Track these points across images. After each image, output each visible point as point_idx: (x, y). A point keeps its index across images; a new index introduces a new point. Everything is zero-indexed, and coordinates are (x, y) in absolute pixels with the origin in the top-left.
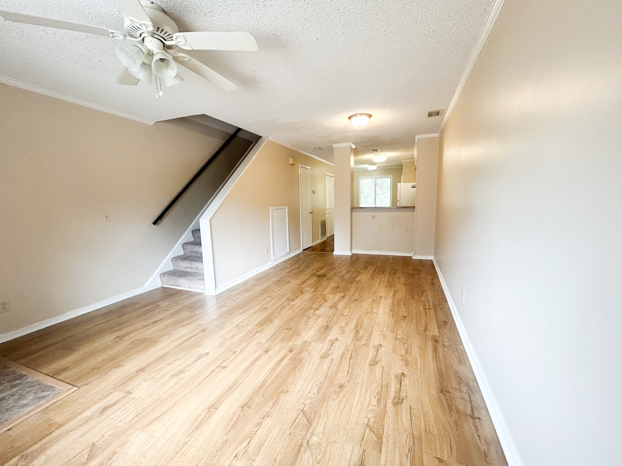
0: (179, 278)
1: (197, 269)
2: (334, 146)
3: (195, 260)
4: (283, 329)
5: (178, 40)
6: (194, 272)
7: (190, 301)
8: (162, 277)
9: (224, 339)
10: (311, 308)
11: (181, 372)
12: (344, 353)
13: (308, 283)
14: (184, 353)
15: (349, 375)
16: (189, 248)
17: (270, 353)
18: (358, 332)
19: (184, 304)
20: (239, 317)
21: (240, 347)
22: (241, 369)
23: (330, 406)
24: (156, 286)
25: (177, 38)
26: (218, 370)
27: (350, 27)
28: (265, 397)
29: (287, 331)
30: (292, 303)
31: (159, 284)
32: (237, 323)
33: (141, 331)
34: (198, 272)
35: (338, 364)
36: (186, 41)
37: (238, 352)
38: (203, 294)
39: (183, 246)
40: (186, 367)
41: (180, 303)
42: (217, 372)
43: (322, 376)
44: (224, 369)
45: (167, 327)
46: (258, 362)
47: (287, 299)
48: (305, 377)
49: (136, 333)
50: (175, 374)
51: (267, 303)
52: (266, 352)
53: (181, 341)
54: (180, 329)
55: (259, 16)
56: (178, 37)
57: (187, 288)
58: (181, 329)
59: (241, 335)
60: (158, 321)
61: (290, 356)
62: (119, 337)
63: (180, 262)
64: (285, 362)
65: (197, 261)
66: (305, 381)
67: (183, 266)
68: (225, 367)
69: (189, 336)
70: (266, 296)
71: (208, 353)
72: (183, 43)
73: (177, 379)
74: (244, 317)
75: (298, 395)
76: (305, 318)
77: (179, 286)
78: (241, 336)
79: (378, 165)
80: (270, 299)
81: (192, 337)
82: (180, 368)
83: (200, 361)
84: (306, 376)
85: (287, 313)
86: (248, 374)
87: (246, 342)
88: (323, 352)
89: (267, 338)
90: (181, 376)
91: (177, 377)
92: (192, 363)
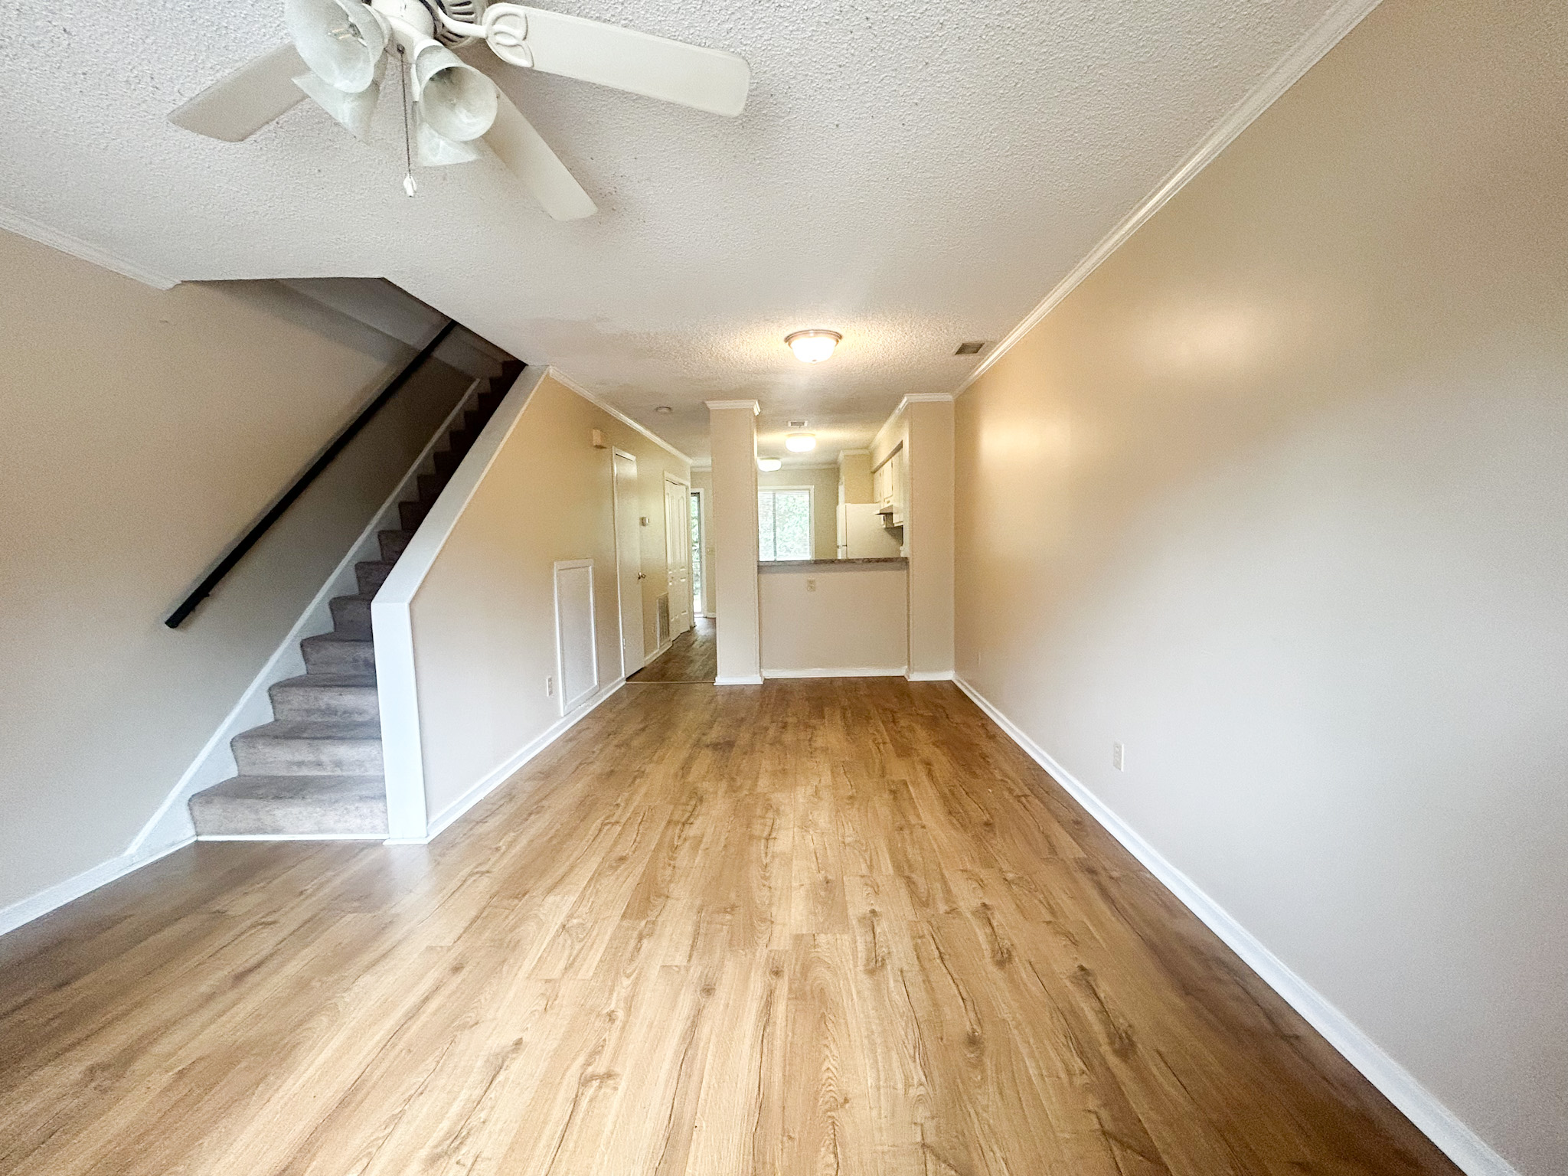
0: (274, 804)
1: (338, 764)
2: (711, 405)
3: (328, 738)
4: (713, 913)
5: (498, 27)
6: (329, 777)
7: (345, 875)
8: (197, 809)
9: (547, 981)
10: (751, 837)
11: (457, 1138)
12: (916, 948)
13: (698, 769)
14: (430, 1062)
15: (969, 1003)
16: (297, 699)
17: (722, 994)
18: (914, 883)
19: (327, 890)
20: (551, 899)
21: (615, 995)
22: (666, 1066)
23: (985, 1109)
24: (173, 844)
25: (500, 20)
26: (590, 1092)
27: (927, 114)
28: (796, 1136)
29: (728, 917)
30: (692, 831)
31: (186, 836)
32: (560, 919)
33: (197, 1021)
34: (344, 774)
35: (924, 981)
36: (525, 38)
37: (620, 1014)
38: (377, 844)
39: (274, 692)
40: (467, 1115)
41: (310, 888)
42: (591, 1101)
43: (906, 1025)
44: (611, 1082)
45: (302, 985)
46: (705, 1030)
47: (669, 822)
48: (866, 1041)
49: (177, 1036)
50: (439, 1150)
51: (616, 843)
52: (708, 990)
53: (389, 1024)
54: (362, 981)
55: (727, 26)
56: (507, 18)
57: (311, 832)
58: (367, 979)
59: (595, 957)
60: (250, 971)
61: (783, 988)
62: (105, 1067)
63: (267, 750)
64: (780, 1009)
65: (342, 739)
66: (874, 1051)
67: (280, 759)
68: (609, 1075)
69: (412, 999)
70: (599, 821)
71: (519, 1043)
72: (513, 42)
73: (458, 1167)
74: (573, 898)
75: (882, 1098)
76: (755, 872)
77: (277, 831)
78: (598, 958)
79: (784, 460)
80: (618, 828)
81: (426, 1000)
82: (445, 1125)
83: (507, 1079)
84: (868, 1037)
85: (692, 864)
86: (695, 1078)
87: (628, 977)
88: (862, 955)
89: (685, 948)
90: (466, 1153)
91: (454, 1160)
92: (479, 1092)
